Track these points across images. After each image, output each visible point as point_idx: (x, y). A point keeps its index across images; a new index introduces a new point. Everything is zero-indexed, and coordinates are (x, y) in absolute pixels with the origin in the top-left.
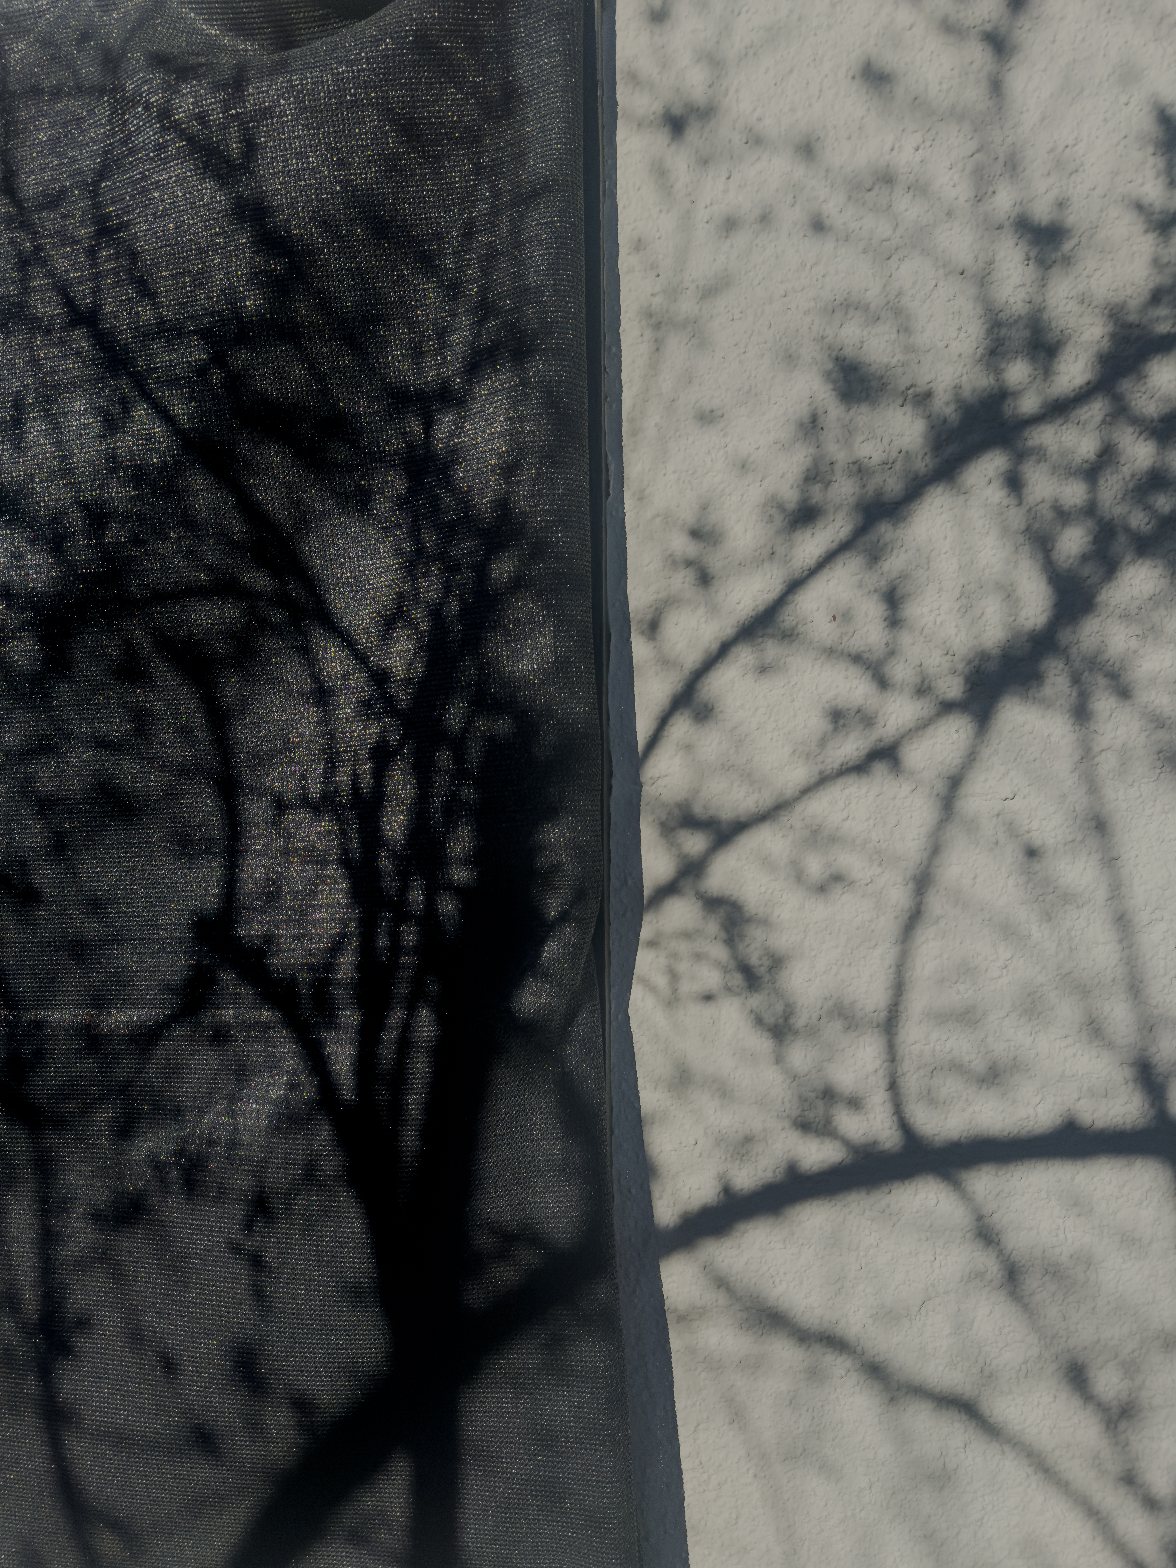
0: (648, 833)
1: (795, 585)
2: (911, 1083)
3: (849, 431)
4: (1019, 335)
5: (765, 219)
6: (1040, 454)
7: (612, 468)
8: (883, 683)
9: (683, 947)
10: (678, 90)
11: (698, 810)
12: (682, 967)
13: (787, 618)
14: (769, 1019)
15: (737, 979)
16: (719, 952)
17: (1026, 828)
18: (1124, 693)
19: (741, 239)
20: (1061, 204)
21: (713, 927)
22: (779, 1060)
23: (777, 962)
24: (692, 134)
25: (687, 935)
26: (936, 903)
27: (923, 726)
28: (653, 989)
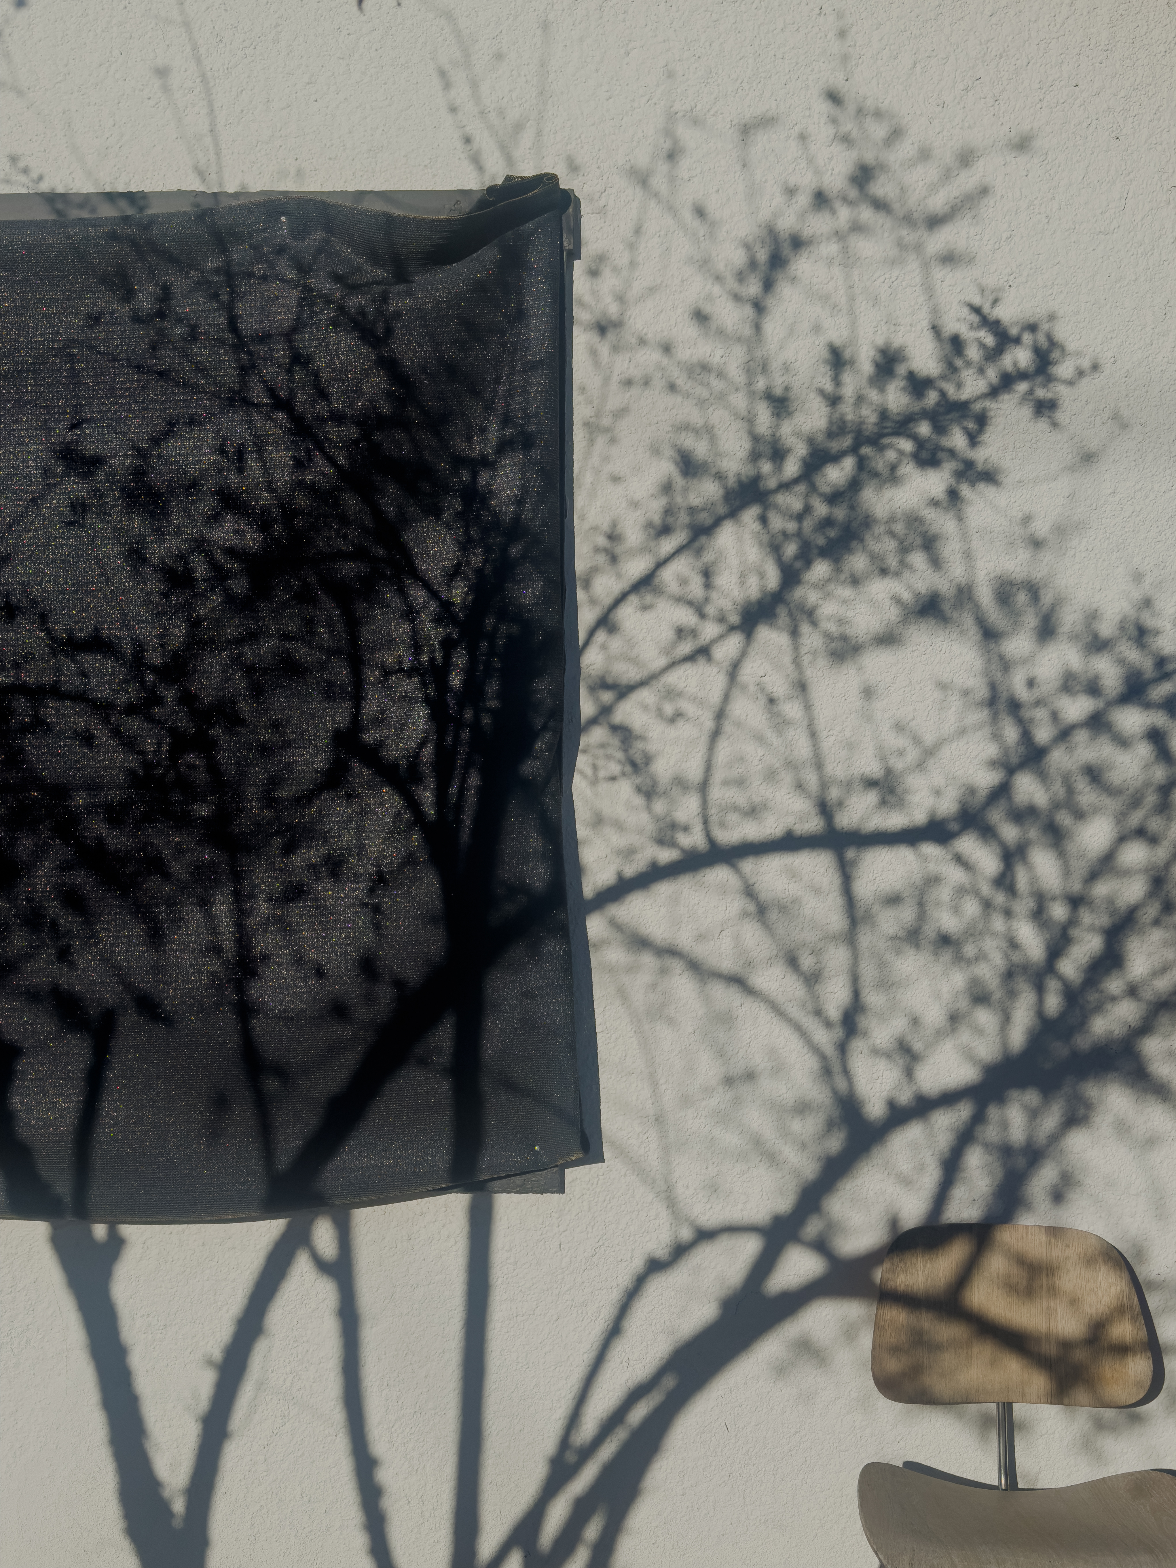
0: (583, 692)
1: (661, 564)
2: (714, 819)
3: (686, 490)
4: (766, 449)
5: (646, 382)
6: (776, 507)
7: (568, 503)
8: (702, 616)
9: (601, 752)
10: (605, 314)
11: (610, 680)
12: (601, 763)
13: (656, 581)
14: (644, 789)
15: (628, 769)
16: (620, 755)
17: (771, 691)
18: (814, 624)
19: (635, 391)
20: (787, 389)
21: (615, 741)
22: (649, 808)
23: (648, 759)
24: (611, 336)
25: (602, 746)
26: (728, 727)
27: (721, 637)
28: (585, 777)
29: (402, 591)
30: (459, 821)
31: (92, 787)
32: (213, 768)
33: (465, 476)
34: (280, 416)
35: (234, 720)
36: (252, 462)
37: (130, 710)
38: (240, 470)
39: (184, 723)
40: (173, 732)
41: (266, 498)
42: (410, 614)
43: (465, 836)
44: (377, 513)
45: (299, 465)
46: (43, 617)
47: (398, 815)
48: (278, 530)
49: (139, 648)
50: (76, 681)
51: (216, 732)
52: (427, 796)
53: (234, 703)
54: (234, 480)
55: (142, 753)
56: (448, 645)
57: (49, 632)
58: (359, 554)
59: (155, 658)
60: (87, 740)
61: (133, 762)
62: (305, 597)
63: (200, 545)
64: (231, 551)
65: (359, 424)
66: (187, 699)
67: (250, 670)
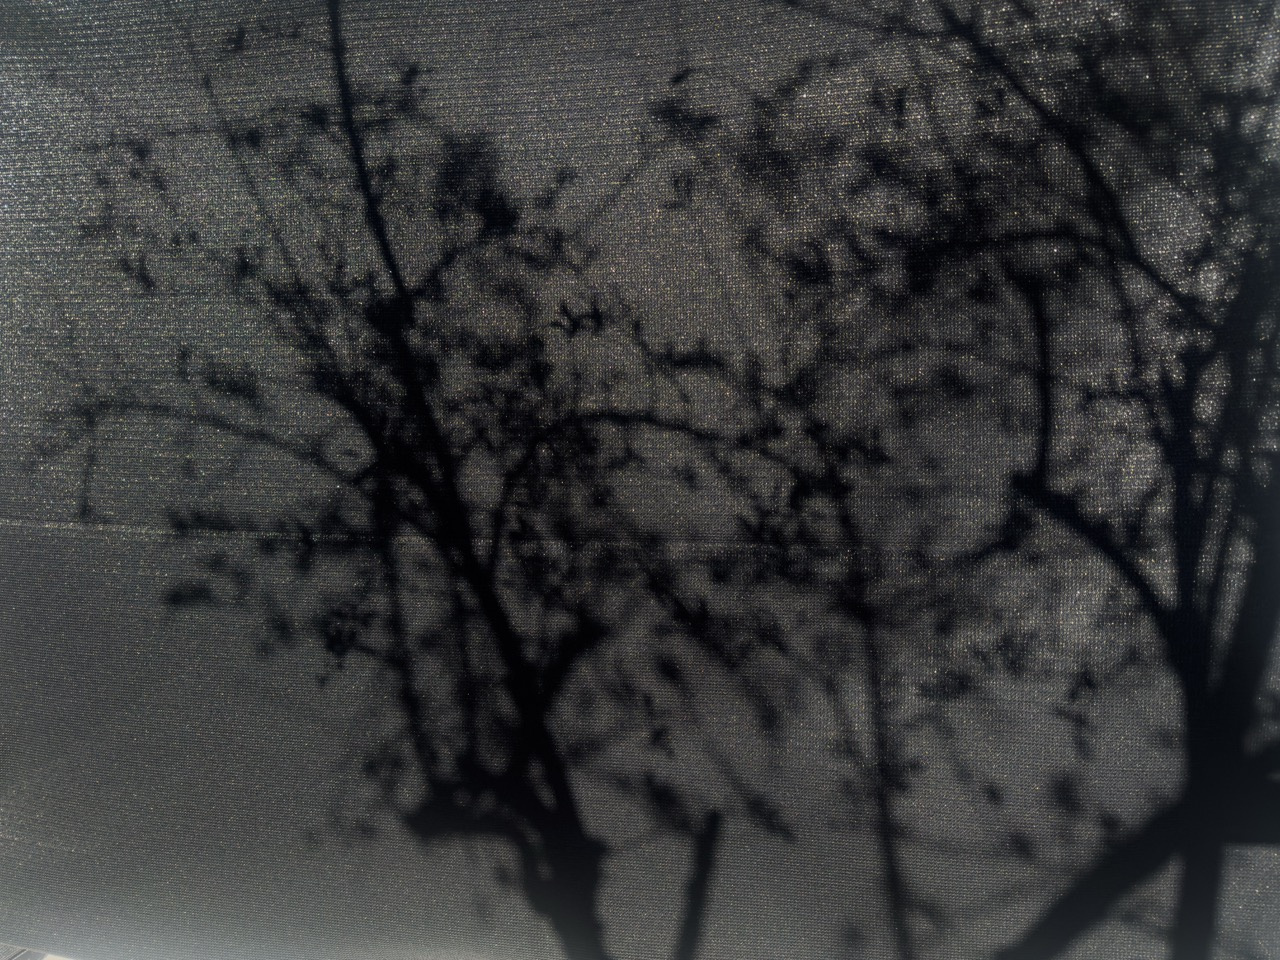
29: (1116, 284)
30: (1213, 610)
31: (694, 537)
32: (845, 520)
33: (1220, 117)
34: (959, 47)
35: (877, 457)
36: (916, 114)
37: (744, 442)
38: (899, 125)
39: (811, 460)
40: (795, 471)
41: (936, 160)
42: (1128, 314)
43: (1223, 632)
44: (1092, 174)
45: (983, 110)
46: (637, 326)
47: (1113, 596)
48: (950, 201)
49: (754, 364)
50: (678, 408)
51: (851, 473)
52: (1161, 572)
53: (876, 435)
54: (889, 137)
55: (755, 497)
56: (1194, 361)
57: (644, 345)
58: (1063, 232)
59: (775, 377)
60: (689, 477)
61: (743, 507)
62: (982, 293)
63: (840, 228)
64: (882, 234)
65: (1078, 48)
66: (816, 430)
67: (899, 393)
